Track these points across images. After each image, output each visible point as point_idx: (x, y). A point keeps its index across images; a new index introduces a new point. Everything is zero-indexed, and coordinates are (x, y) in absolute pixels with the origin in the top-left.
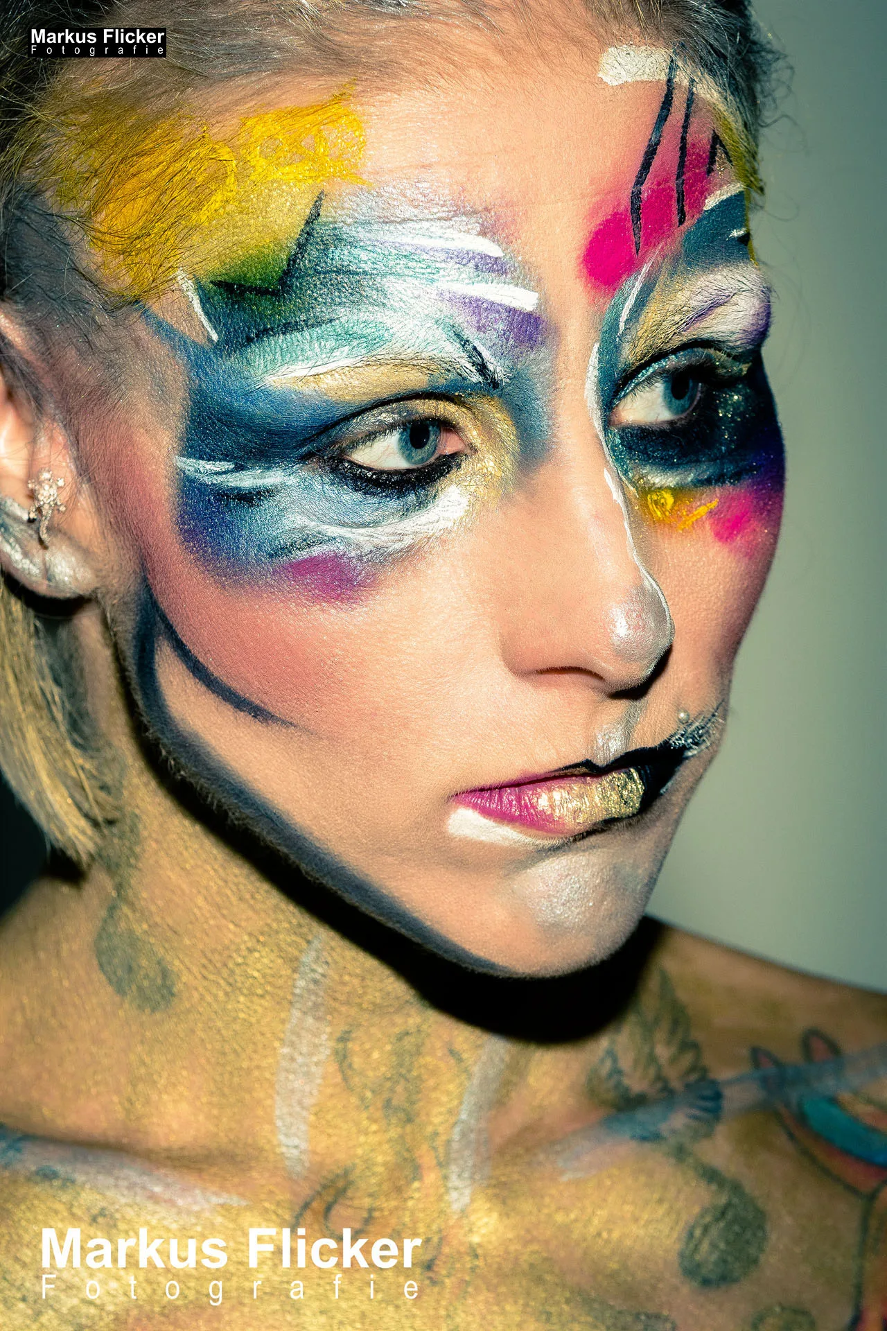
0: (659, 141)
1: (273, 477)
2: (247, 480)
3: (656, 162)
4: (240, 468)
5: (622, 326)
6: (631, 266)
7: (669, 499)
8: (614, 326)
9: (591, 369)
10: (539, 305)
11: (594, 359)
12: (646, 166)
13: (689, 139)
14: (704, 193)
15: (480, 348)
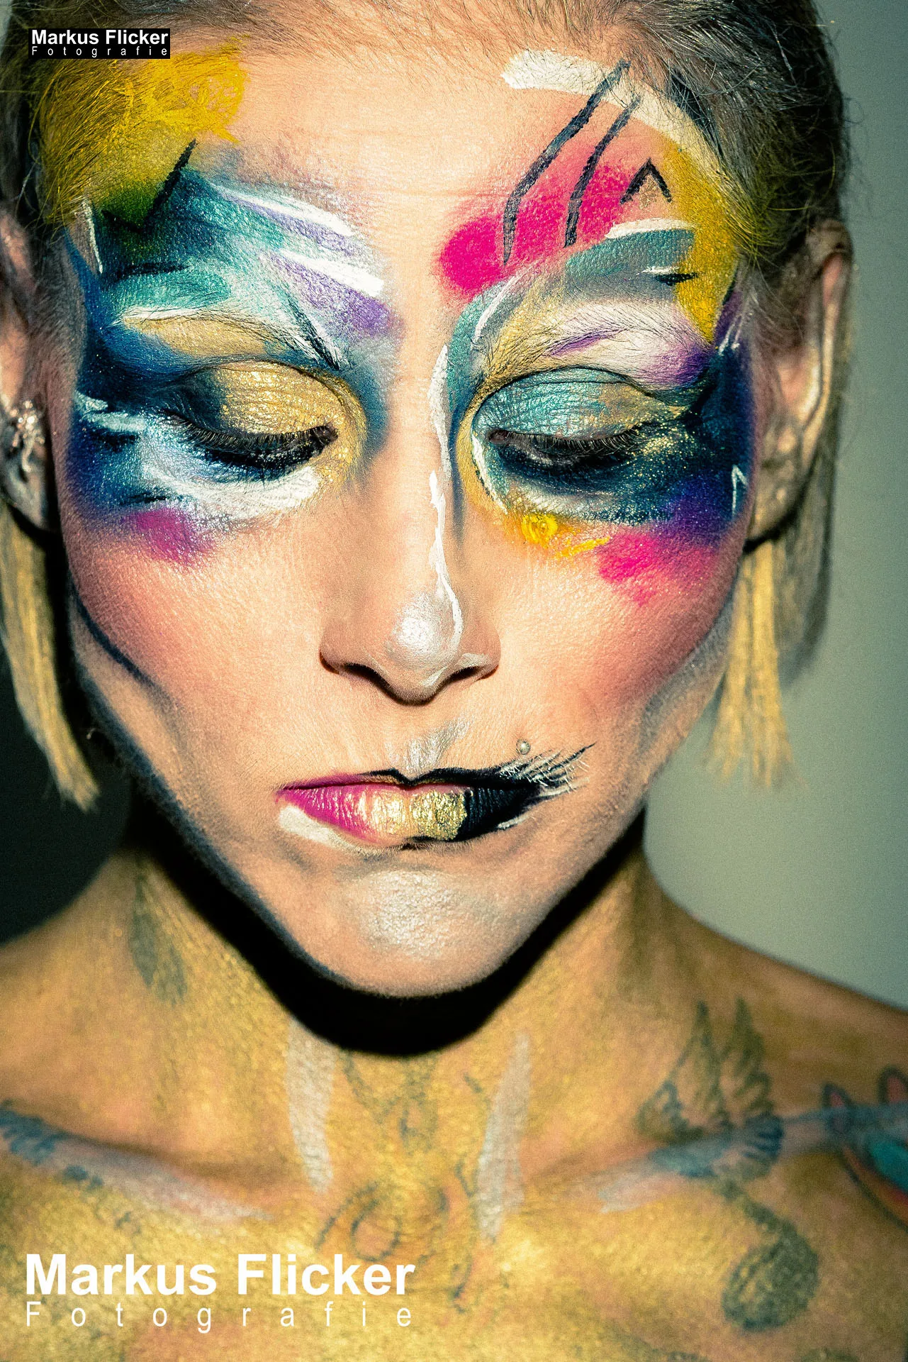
0: (556, 155)
1: (137, 424)
2: (117, 422)
3: (545, 176)
4: (111, 409)
5: (478, 333)
6: (494, 274)
7: (552, 525)
8: (469, 332)
9: (438, 370)
10: (385, 293)
11: (442, 360)
12: (532, 177)
13: (602, 161)
14: (609, 220)
15: (315, 324)
